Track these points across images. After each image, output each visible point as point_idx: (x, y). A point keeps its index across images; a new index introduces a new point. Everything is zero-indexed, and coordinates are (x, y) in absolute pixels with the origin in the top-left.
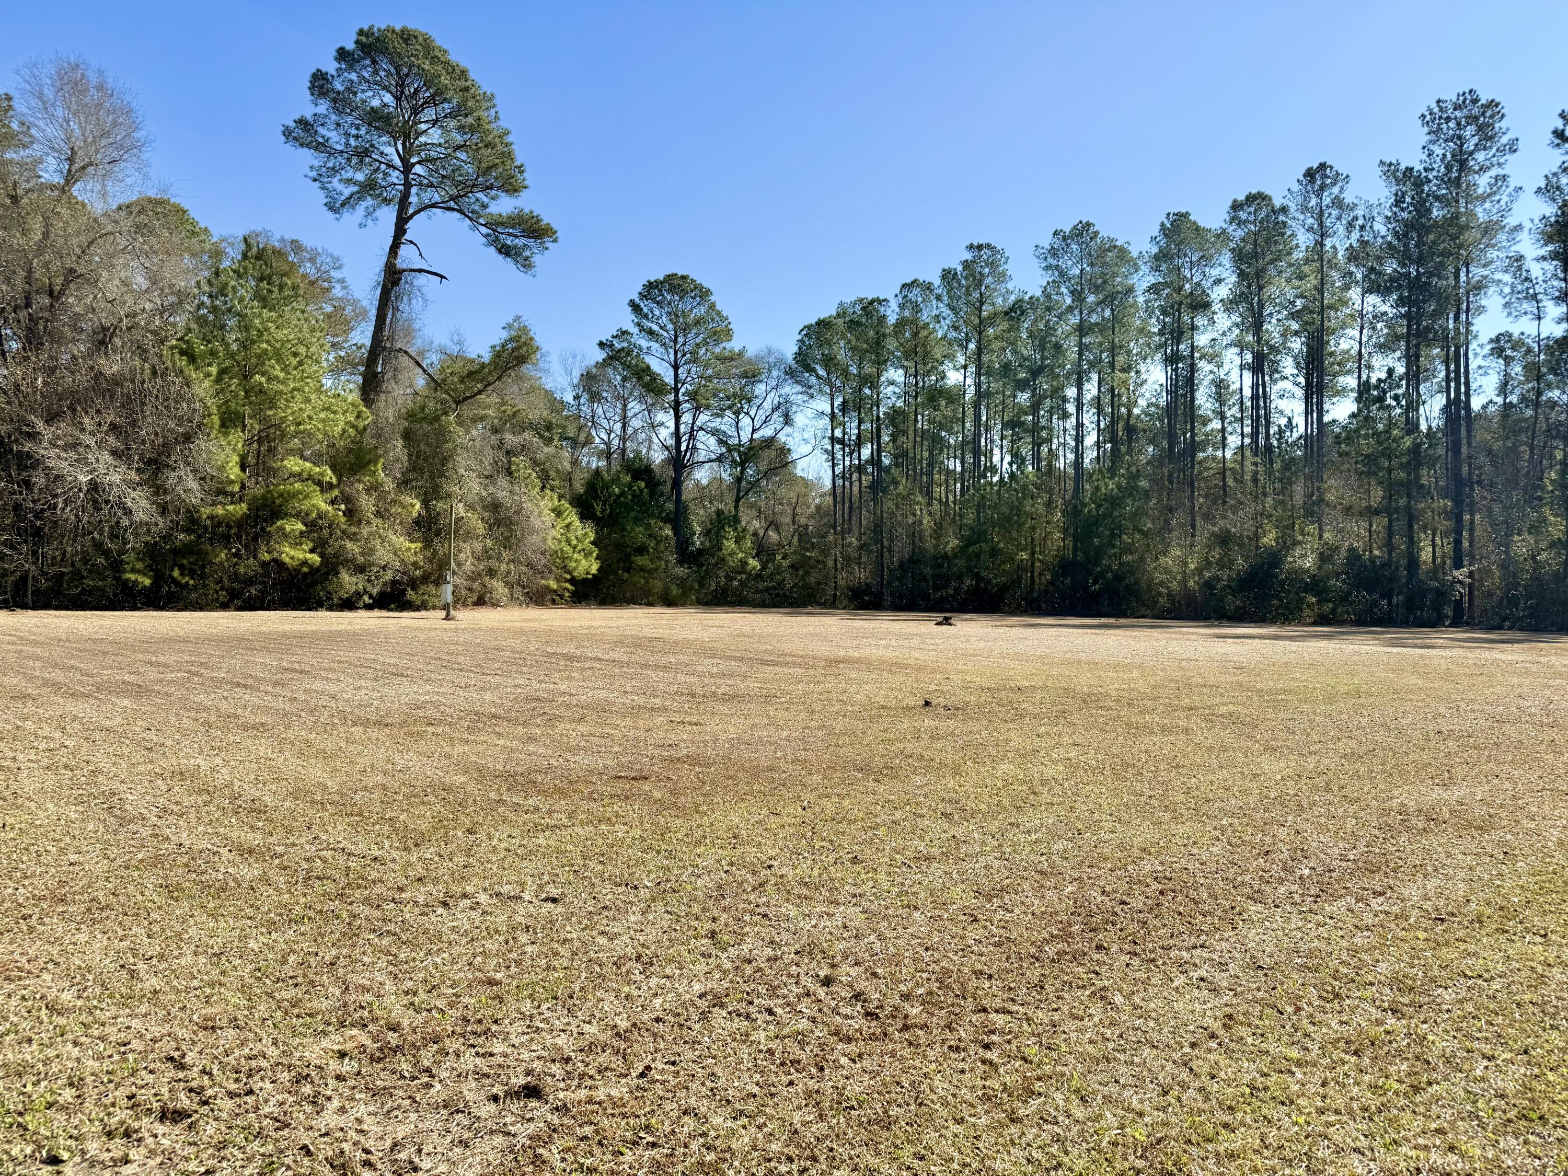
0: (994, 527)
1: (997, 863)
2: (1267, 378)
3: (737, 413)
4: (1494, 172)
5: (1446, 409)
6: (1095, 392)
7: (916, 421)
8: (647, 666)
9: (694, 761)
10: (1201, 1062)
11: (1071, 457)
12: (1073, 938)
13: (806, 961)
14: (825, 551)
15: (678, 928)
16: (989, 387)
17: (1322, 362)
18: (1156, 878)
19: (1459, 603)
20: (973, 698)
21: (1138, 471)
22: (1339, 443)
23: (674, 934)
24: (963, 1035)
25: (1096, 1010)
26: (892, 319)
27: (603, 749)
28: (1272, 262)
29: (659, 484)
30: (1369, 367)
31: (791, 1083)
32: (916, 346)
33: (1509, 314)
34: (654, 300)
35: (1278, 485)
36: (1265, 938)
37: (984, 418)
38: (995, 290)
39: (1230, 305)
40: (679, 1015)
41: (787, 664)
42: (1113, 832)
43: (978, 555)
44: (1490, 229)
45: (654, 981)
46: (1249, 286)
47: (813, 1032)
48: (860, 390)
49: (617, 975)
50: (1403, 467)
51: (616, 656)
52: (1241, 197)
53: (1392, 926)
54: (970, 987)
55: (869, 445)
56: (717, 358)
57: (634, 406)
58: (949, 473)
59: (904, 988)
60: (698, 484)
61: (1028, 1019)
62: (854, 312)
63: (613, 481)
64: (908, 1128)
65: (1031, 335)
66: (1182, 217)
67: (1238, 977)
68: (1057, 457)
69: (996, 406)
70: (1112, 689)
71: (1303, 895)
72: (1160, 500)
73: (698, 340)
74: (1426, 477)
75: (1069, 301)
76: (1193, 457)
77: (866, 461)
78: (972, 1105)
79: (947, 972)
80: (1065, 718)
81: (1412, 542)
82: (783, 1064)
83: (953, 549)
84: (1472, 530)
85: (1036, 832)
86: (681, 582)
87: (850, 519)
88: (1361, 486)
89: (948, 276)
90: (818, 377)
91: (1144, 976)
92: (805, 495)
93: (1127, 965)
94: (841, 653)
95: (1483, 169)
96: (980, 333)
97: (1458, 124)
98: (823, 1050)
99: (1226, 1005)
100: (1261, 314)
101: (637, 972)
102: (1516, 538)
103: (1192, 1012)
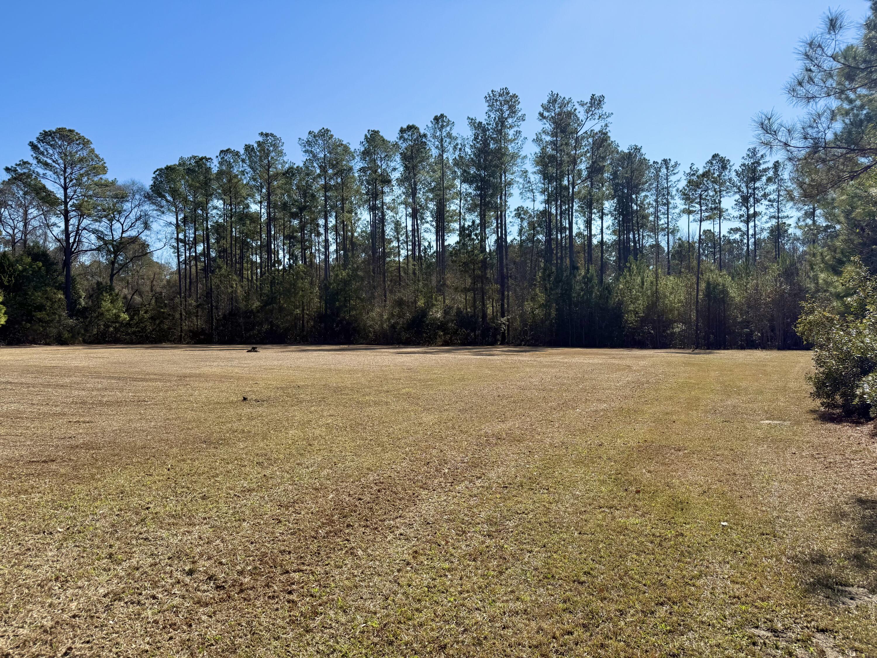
0: (280, 295)
1: (290, 487)
2: (419, 222)
3: (111, 220)
4: (516, 129)
5: (496, 241)
6: (334, 222)
7: (232, 231)
8: (49, 386)
9: (88, 446)
10: (403, 579)
11: (323, 257)
12: (335, 523)
13: (176, 562)
14: (174, 308)
15: (85, 555)
16: (275, 215)
17: (444, 215)
18: (376, 484)
19: (504, 333)
20: (272, 394)
21: (358, 266)
22: (452, 256)
23: (82, 560)
24: (276, 588)
25: (349, 561)
26: (215, 170)
27: (18, 444)
28: (420, 162)
29: (53, 264)
30: (465, 219)
31: (171, 638)
32: (230, 188)
33: (522, 198)
34: (48, 143)
35: (425, 276)
36: (430, 507)
37: (273, 233)
38: (277, 160)
39: (401, 182)
40: (90, 610)
41: (151, 380)
42: (352, 461)
43: (271, 311)
44: (514, 156)
45: (69, 592)
46: (409, 173)
47: (183, 604)
48: (195, 211)
49: (41, 592)
50: (479, 269)
51: (23, 380)
52: (405, 127)
53: (486, 493)
54: (278, 560)
55: (202, 245)
56: (96, 184)
57: (33, 212)
58: (253, 263)
59: (239, 568)
60: (82, 265)
61: (312, 573)
62: (190, 164)
63: (17, 261)
64: (247, 649)
65: (298, 188)
66: (376, 133)
67: (418, 530)
68: (315, 257)
69: (280, 226)
70: (348, 384)
71: (445, 483)
72: (369, 282)
73: (81, 172)
74: (489, 273)
75: (318, 171)
76: (385, 259)
77: (200, 254)
78: (284, 628)
79: (265, 555)
80: (325, 401)
81: (484, 305)
82: (164, 628)
83: (256, 307)
84: (508, 299)
85: (312, 466)
86: (71, 330)
87: (190, 289)
88: (461, 277)
89: (248, 148)
90: (167, 201)
91: (372, 537)
92: (160, 273)
93: (364, 533)
94: (188, 371)
95: (511, 127)
96: (269, 184)
97: (501, 103)
98: (191, 614)
99: (414, 546)
100: (416, 189)
101: (56, 588)
102: (526, 303)
103: (397, 553)
